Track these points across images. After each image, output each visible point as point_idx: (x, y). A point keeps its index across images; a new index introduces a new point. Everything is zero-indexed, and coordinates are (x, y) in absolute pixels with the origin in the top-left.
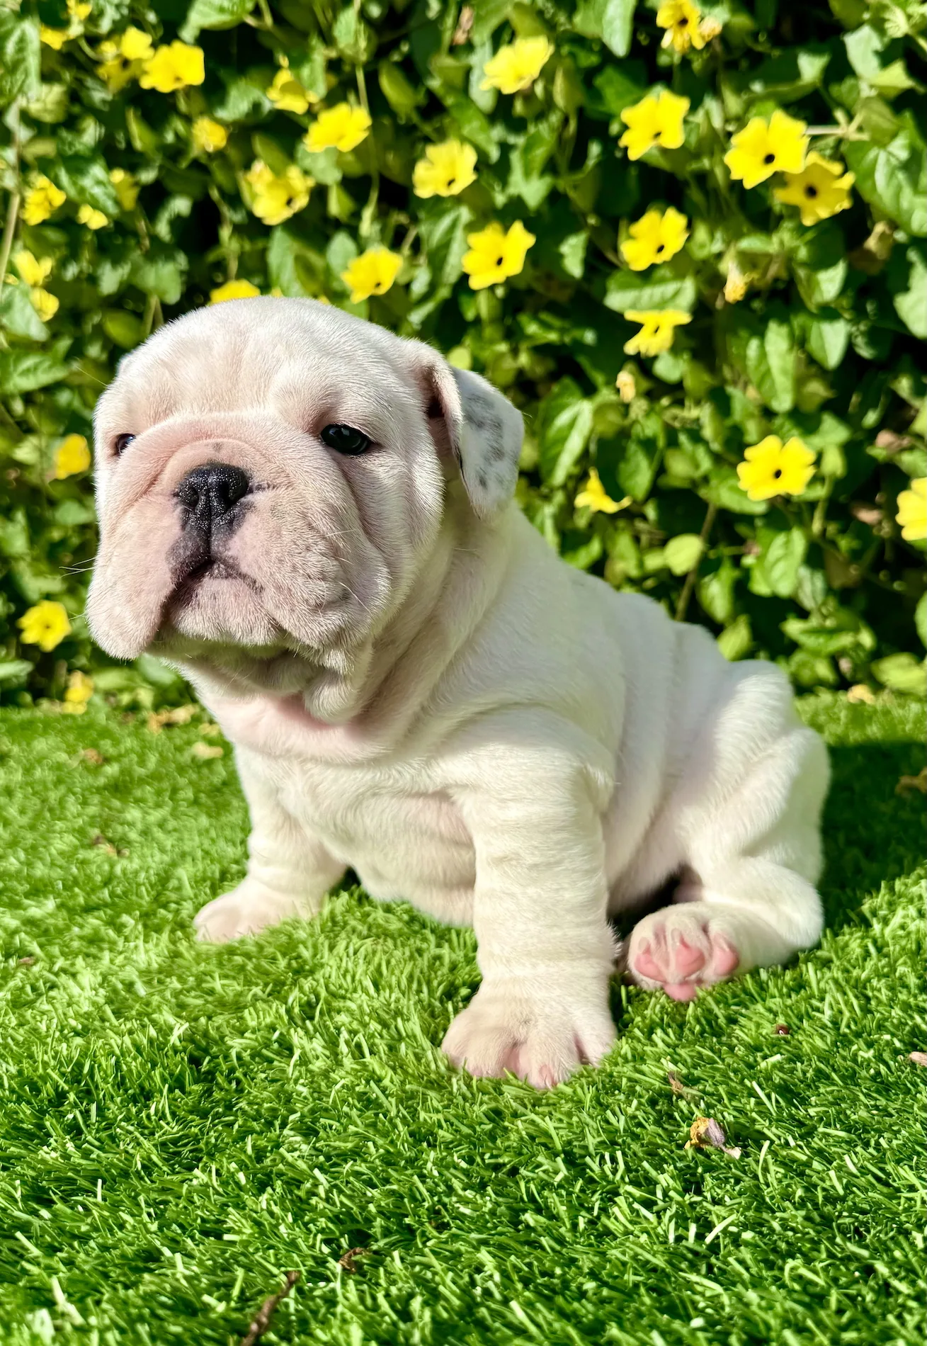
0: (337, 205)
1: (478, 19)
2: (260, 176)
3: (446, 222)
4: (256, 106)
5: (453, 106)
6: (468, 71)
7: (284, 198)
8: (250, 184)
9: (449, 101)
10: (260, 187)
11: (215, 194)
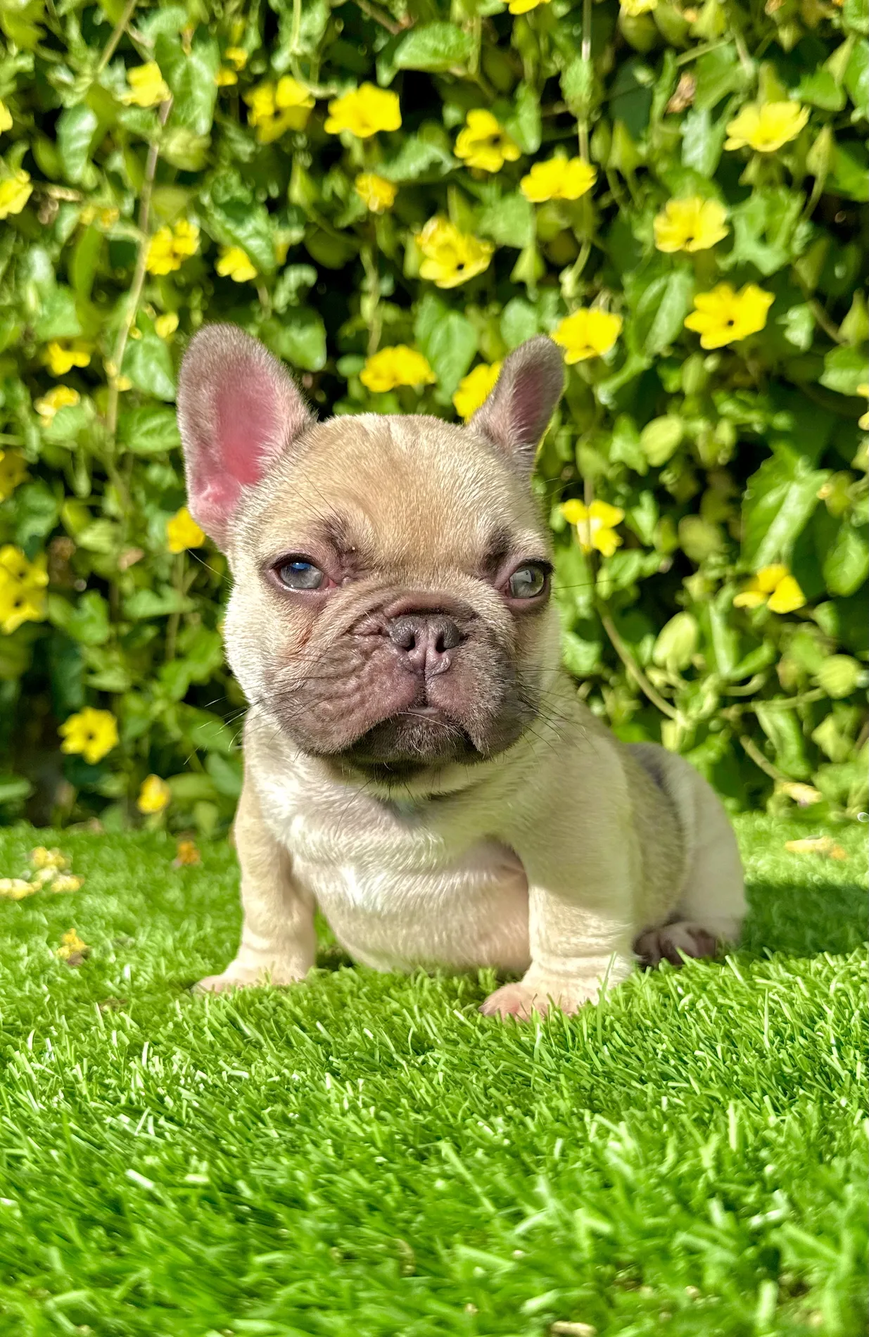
0: (527, 268)
1: (700, 88)
2: (432, 238)
3: (655, 288)
4: (435, 166)
5: (666, 173)
6: (680, 140)
7: (455, 265)
8: (419, 248)
9: (662, 168)
10: (430, 250)
11: (366, 258)
